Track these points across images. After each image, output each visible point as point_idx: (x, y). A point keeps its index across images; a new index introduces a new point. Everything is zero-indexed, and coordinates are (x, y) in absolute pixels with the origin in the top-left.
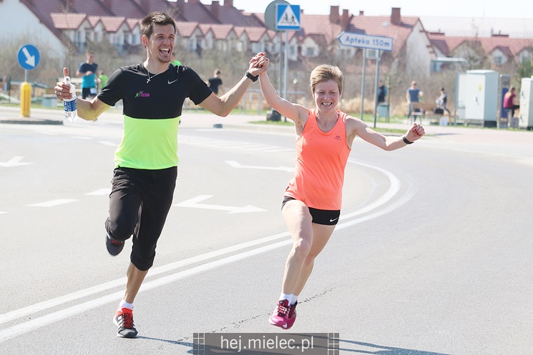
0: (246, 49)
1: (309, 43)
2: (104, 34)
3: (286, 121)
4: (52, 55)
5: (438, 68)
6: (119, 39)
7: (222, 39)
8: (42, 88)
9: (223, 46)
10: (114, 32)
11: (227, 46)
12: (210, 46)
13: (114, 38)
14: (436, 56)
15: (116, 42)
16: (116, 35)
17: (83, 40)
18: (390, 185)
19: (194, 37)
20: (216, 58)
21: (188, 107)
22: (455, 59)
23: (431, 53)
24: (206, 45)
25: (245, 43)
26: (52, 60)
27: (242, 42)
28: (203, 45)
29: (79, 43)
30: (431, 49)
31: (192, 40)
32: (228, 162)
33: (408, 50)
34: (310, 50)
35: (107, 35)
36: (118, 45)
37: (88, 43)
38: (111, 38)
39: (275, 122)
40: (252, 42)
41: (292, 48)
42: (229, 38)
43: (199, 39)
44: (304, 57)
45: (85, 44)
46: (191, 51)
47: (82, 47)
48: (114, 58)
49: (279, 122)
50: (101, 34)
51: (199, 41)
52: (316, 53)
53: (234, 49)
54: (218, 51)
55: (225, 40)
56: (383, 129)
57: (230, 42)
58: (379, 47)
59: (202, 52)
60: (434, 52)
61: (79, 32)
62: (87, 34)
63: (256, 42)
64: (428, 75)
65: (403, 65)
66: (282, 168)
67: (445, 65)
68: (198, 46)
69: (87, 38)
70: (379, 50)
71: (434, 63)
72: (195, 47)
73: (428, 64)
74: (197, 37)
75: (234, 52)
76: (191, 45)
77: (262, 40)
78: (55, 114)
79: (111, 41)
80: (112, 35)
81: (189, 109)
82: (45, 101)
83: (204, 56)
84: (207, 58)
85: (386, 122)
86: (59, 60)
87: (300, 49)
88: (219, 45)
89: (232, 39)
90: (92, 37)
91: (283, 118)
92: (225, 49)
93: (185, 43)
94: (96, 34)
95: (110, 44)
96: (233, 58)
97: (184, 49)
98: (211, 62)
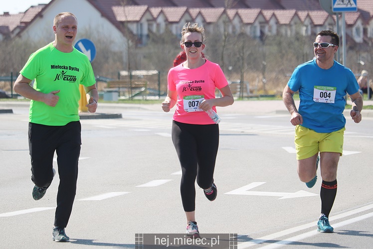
0: (309, 33)
2: (166, 25)
4: (115, 48)
7: (285, 25)
8: (105, 82)
9: (286, 32)
10: (176, 22)
11: (291, 31)
12: (274, 31)
13: (177, 28)
16: (179, 25)
17: (145, 31)
19: (257, 24)
20: (279, 44)
21: (250, 95)
24: (270, 31)
25: (309, 27)
26: (115, 53)
27: (307, 26)
28: (266, 30)
29: (141, 35)
31: (255, 27)
32: (284, 148)
35: (169, 26)
37: (151, 35)
38: (174, 29)
40: (316, 26)
41: (358, 30)
42: (292, 23)
43: (262, 25)
44: (370, 39)
45: (148, 36)
46: (255, 37)
47: (144, 39)
50: (163, 25)
51: (262, 27)
53: (297, 33)
54: (282, 36)
55: (289, 25)
57: (294, 27)
59: (264, 38)
61: (141, 24)
62: (150, 25)
63: (321, 25)
68: (262, 33)
69: (149, 30)
72: (258, 33)
74: (260, 23)
75: (298, 37)
76: (255, 32)
77: (326, 24)
78: (115, 107)
79: (174, 32)
80: (174, 26)
81: (251, 97)
82: (106, 96)
83: (267, 41)
86: (121, 52)
87: (365, 31)
88: (283, 30)
89: (296, 23)
90: (154, 29)
92: (289, 33)
93: (248, 30)
94: (158, 25)
95: (172, 35)
96: (297, 43)
97: (247, 36)
98: (274, 49)
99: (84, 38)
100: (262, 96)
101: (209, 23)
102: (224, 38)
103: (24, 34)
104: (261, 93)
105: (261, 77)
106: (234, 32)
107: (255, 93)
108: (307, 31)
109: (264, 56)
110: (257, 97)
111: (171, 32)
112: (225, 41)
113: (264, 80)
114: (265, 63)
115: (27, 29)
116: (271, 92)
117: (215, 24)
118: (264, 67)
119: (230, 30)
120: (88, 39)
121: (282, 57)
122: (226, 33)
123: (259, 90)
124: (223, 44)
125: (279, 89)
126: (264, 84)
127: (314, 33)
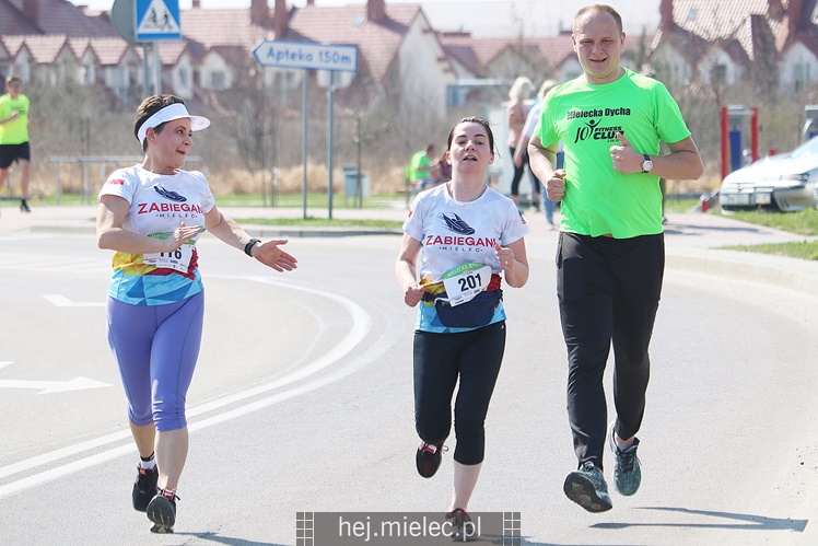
0: (92, 79)
1: (215, 63)
5: (461, 100)
7: (46, 64)
9: (48, 77)
11: (57, 77)
12: (26, 76)
14: (457, 76)
18: (351, 327)
22: (491, 82)
23: (446, 71)
25: (92, 70)
27: (87, 67)
30: (445, 65)
33: (403, 67)
34: (217, 77)
40: (104, 66)
41: (182, 74)
42: (60, 60)
44: (206, 91)
51: (3, 69)
52: (228, 82)
53: (70, 80)
54: (40, 84)
55: (53, 65)
56: (347, 221)
57: (62, 69)
58: (331, 65)
60: (451, 70)
63: (113, 66)
64: (442, 113)
65: (394, 99)
67: (474, 94)
70: (327, 70)
71: (453, 91)
73: (441, 92)
75: (70, 87)
77: (124, 62)
85: (355, 207)
87: (196, 77)
88: (42, 75)
89: (65, 62)
92: (53, 80)
96: (68, 100)
100: (4, 198)
108: (87, 75)
125: (36, 184)
127: (101, 81)
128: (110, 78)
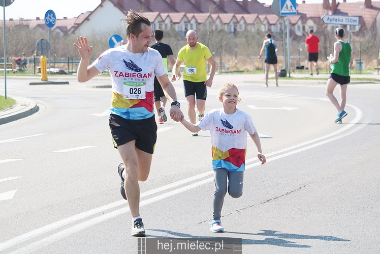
0: (267, 29)
1: (310, 23)
2: (171, 25)
3: (290, 76)
6: (181, 27)
7: (250, 24)
9: (251, 28)
10: (178, 23)
12: (243, 28)
13: (178, 26)
15: (180, 30)
16: (180, 25)
18: (355, 116)
19: (232, 24)
20: (246, 37)
21: (227, 71)
24: (240, 28)
25: (267, 26)
27: (265, 25)
28: (238, 29)
31: (230, 26)
32: (248, 106)
33: (378, 24)
35: (173, 25)
36: (181, 31)
38: (176, 27)
39: (283, 78)
40: (271, 24)
41: (299, 27)
42: (255, 23)
46: (230, 33)
48: (178, 40)
49: (286, 78)
50: (169, 25)
51: (235, 26)
53: (259, 30)
54: (248, 31)
55: (253, 24)
57: (256, 26)
58: (350, 23)
59: (236, 33)
61: (155, 24)
62: (160, 25)
63: (274, 24)
65: (375, 35)
66: (284, 108)
68: (235, 29)
70: (350, 25)
72: (233, 30)
74: (234, 23)
75: (259, 32)
76: (230, 29)
77: (278, 23)
79: (177, 29)
80: (177, 25)
81: (228, 72)
83: (238, 35)
84: (241, 37)
85: (359, 73)
87: (304, 28)
88: (249, 28)
89: (257, 23)
90: (163, 27)
91: (288, 75)
92: (253, 29)
93: (226, 28)
94: (166, 25)
95: (175, 31)
96: (258, 36)
97: (225, 31)
98: (243, 40)
99: (116, 34)
100: (234, 72)
101: (200, 24)
102: (209, 33)
103: (77, 32)
104: (235, 69)
105: (234, 59)
106: (216, 30)
107: (231, 70)
108: (265, 28)
109: (236, 46)
110: (231, 72)
111: (174, 29)
112: (209, 35)
113: (236, 61)
114: (236, 49)
115: (79, 29)
116: (241, 69)
117: (204, 24)
118: (236, 52)
119: (214, 28)
120: (119, 35)
121: (249, 45)
122: (210, 30)
123: (233, 68)
124: (208, 37)
125: (246, 67)
126: (236, 63)
127: (270, 30)
128: (273, 28)
